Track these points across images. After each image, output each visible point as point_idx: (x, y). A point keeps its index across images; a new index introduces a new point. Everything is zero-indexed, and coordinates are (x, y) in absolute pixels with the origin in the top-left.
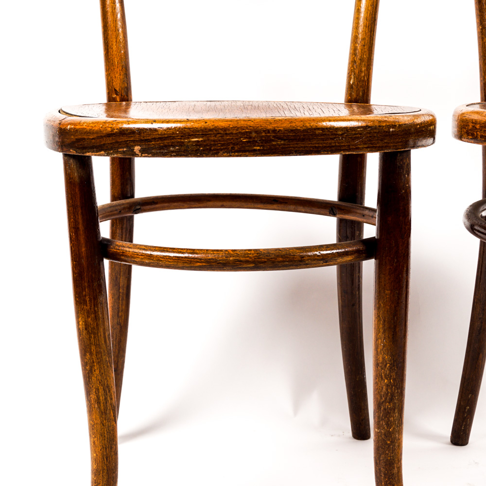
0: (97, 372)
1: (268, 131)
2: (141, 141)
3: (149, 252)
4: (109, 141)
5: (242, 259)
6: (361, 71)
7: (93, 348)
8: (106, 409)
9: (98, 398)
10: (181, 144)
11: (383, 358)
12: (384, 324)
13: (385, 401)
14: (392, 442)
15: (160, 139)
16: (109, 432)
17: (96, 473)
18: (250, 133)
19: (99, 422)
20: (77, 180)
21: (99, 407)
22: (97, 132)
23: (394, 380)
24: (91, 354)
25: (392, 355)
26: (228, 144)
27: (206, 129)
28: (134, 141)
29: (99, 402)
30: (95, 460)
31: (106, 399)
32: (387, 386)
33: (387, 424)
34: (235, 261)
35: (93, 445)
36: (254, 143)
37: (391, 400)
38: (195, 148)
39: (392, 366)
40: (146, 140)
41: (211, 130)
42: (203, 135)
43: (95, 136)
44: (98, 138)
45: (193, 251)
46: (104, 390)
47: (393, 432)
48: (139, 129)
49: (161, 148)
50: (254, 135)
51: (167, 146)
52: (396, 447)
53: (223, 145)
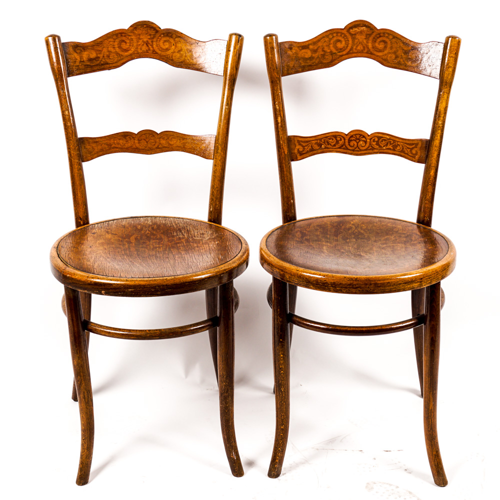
0: (84, 384)
1: (164, 286)
2: (105, 289)
3: (108, 331)
4: (89, 287)
5: (153, 335)
6: (216, 205)
7: (81, 374)
8: (88, 401)
9: (84, 396)
10: (124, 292)
11: (223, 373)
12: (222, 358)
13: (224, 393)
14: (228, 411)
15: (114, 289)
16: (90, 412)
17: (83, 431)
18: (156, 287)
19: (85, 407)
20: (72, 297)
21: (85, 400)
22: (83, 282)
23: (228, 383)
24: (81, 376)
25: (227, 372)
26: (146, 292)
27: (135, 285)
28: (101, 288)
29: (84, 398)
30: (83, 425)
31: (88, 396)
32: (225, 386)
33: (226, 403)
34: (150, 336)
35: (82, 418)
36: (157, 291)
37: (227, 392)
38: (131, 293)
39: (227, 377)
40: (107, 289)
41: (137, 286)
42: (134, 288)
43: (82, 283)
44: (83, 284)
45: (130, 330)
46: (87, 393)
47: (229, 406)
48: (104, 283)
49: (114, 293)
50: (157, 287)
51: (117, 292)
52: (230, 413)
53: (143, 292)
